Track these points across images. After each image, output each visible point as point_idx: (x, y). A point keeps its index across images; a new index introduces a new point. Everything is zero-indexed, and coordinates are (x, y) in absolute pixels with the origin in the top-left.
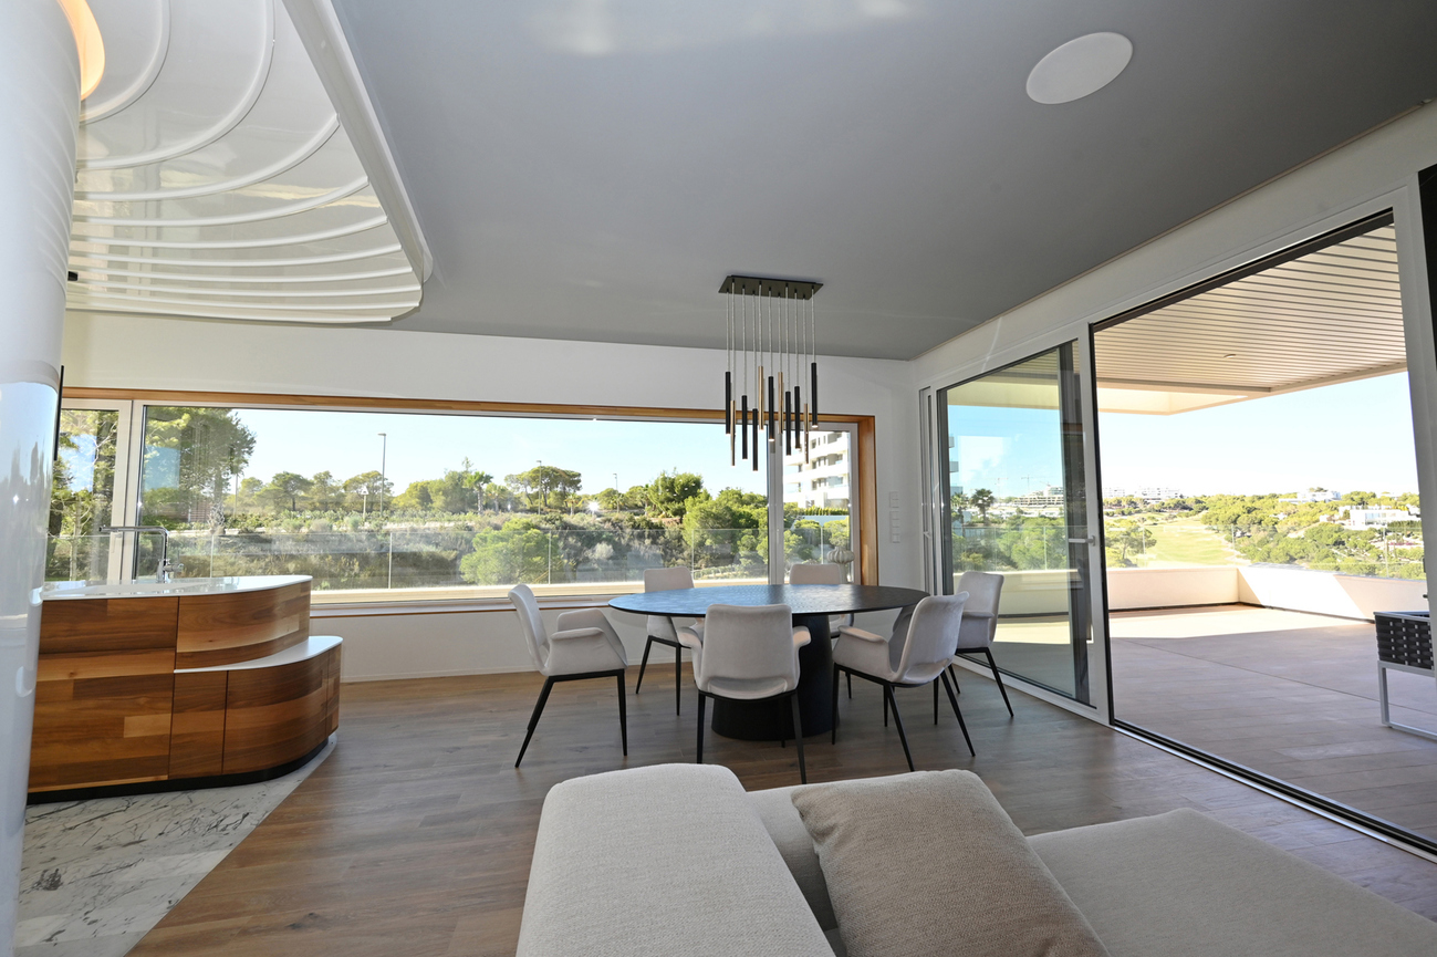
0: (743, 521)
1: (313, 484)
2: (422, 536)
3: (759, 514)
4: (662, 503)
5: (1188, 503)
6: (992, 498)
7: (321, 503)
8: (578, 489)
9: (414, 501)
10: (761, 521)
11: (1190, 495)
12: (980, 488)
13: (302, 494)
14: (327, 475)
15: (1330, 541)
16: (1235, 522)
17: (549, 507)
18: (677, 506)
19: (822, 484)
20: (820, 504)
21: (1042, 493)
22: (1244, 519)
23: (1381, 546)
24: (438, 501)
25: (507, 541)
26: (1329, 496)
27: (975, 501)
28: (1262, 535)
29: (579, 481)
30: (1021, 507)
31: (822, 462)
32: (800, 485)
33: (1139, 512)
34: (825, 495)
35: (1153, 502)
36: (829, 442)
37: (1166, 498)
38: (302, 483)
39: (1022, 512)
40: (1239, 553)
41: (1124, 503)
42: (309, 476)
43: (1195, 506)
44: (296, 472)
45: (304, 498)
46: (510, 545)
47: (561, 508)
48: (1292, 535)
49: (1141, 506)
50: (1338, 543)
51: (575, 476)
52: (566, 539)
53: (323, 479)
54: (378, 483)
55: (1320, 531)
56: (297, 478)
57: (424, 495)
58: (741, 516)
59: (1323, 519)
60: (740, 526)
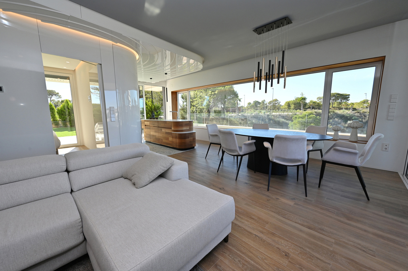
1: (261, 103)
2: (282, 116)
7: (263, 107)
8: (348, 100)
9: (286, 107)
13: (259, 106)
14: (264, 101)
17: (334, 108)
24: (292, 106)
25: (303, 118)
29: (349, 97)
38: (259, 103)
42: (260, 101)
44: (258, 101)
45: (259, 107)
46: (304, 120)
47: (338, 108)
51: (347, 95)
52: (334, 119)
53: (263, 102)
54: (276, 102)
56: (257, 102)
57: (289, 105)
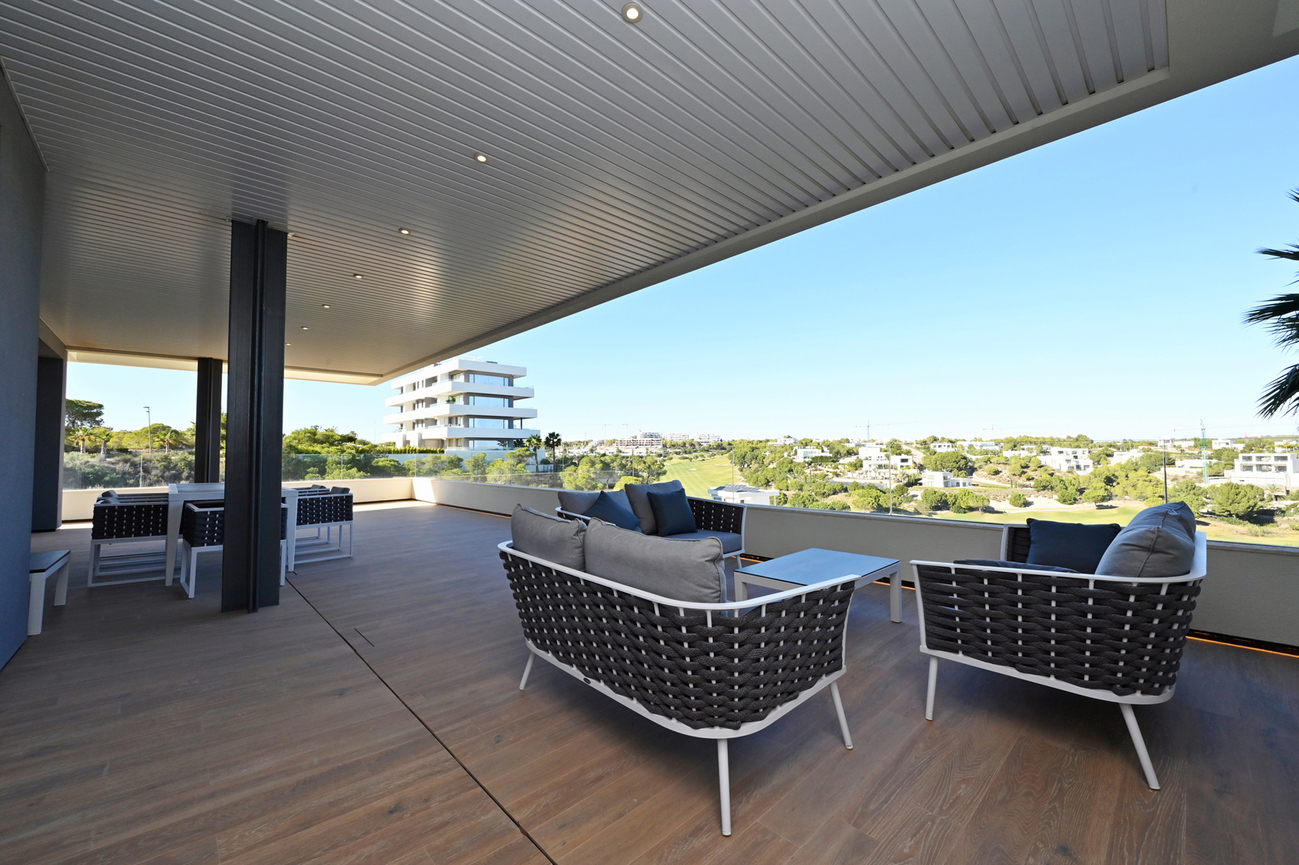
5: (725, 445)
11: (726, 438)
15: (787, 470)
16: (744, 458)
19: (420, 425)
20: (414, 444)
22: (749, 456)
23: (807, 471)
26: (792, 441)
27: (547, 441)
28: (756, 465)
30: (620, 448)
31: (420, 404)
32: (402, 425)
33: (695, 452)
34: (420, 435)
35: (705, 445)
36: (427, 386)
37: (712, 442)
39: (620, 452)
40: (743, 478)
41: (688, 445)
43: (728, 447)
48: (771, 466)
49: (697, 446)
50: (791, 471)
55: (783, 463)
59: (786, 455)
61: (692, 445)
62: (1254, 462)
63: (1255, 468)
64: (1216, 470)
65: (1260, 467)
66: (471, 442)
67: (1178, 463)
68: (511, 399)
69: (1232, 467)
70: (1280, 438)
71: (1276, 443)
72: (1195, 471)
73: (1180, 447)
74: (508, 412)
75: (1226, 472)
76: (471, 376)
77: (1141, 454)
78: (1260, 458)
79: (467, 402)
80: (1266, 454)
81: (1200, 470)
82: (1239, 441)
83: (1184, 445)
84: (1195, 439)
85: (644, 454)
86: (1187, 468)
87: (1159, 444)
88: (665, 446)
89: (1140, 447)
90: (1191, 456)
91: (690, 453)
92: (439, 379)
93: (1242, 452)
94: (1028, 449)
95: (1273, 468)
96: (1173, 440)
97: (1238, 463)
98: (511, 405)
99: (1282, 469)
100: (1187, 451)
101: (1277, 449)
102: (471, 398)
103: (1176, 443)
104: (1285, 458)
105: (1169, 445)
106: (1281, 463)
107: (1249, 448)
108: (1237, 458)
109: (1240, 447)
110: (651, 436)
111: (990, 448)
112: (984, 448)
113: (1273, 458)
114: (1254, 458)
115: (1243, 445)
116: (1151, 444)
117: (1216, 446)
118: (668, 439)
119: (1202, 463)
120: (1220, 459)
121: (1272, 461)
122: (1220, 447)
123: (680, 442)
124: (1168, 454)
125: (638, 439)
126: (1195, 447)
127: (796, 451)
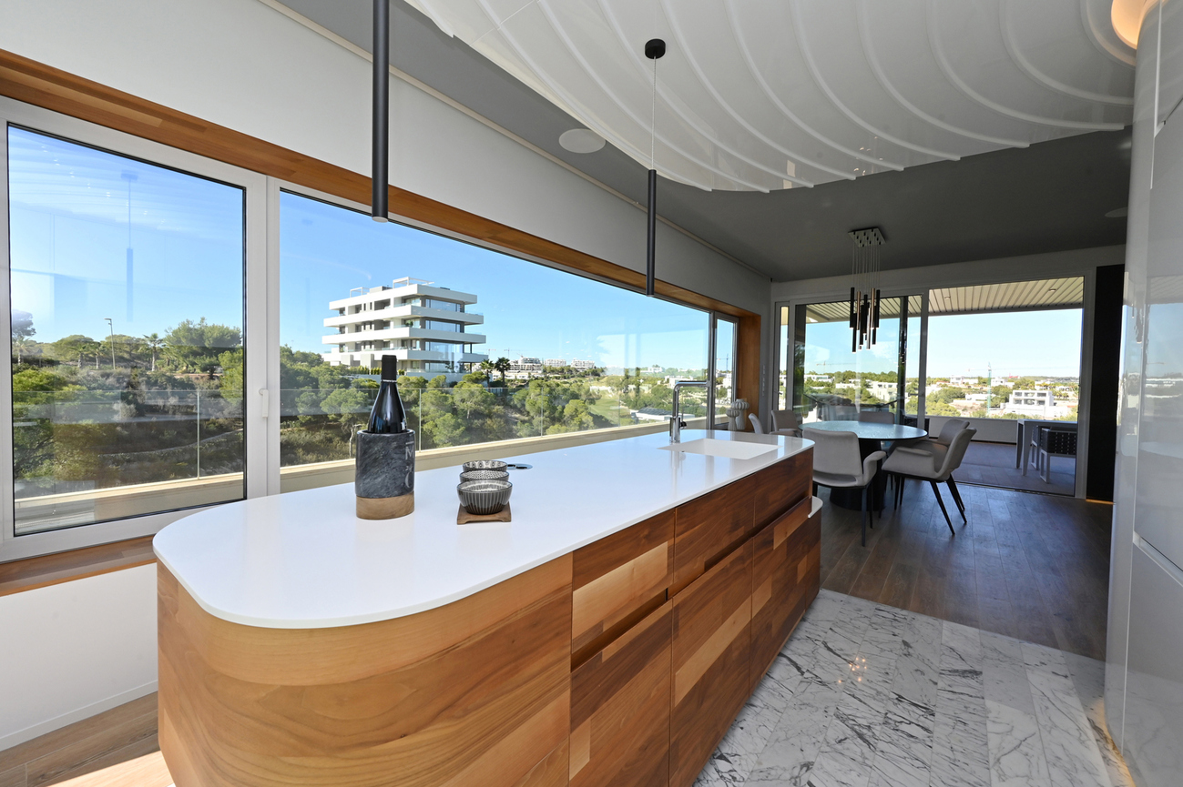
0: (301, 378)
3: (318, 372)
4: (186, 356)
5: (598, 371)
6: (509, 365)
10: (321, 378)
12: (501, 357)
16: (621, 384)
18: (207, 361)
19: (368, 347)
20: (366, 365)
21: (517, 362)
26: (661, 370)
27: (497, 366)
31: (368, 327)
32: (342, 346)
33: (573, 377)
34: (373, 356)
35: (581, 371)
36: (376, 309)
41: (565, 371)
49: (574, 372)
55: (658, 390)
58: (298, 373)
59: (659, 383)
60: (299, 385)
61: (570, 371)
62: (1023, 397)
63: (1023, 402)
64: (995, 402)
65: (1026, 401)
66: (427, 364)
67: (967, 396)
68: (462, 324)
69: (1007, 400)
70: (1038, 379)
71: (1036, 383)
72: (979, 403)
73: (967, 384)
74: (459, 337)
75: (1002, 404)
76: (427, 301)
77: (940, 389)
78: (1026, 394)
79: (423, 326)
80: (1030, 391)
81: (983, 402)
82: (1011, 379)
83: (971, 382)
84: (979, 378)
85: (526, 378)
86: (973, 401)
87: (951, 381)
88: (545, 371)
89: (938, 383)
90: (976, 391)
91: (568, 378)
92: (392, 302)
93: (1014, 389)
94: (854, 383)
95: (1036, 402)
96: (963, 378)
97: (1012, 397)
98: (462, 330)
99: (1042, 402)
100: (972, 387)
101: (1036, 387)
102: (427, 322)
103: (965, 381)
104: (1044, 395)
105: (960, 382)
106: (1041, 398)
107: (1017, 386)
108: (1011, 393)
109: (1011, 385)
110: (531, 361)
111: (825, 381)
112: (820, 380)
113: (1036, 395)
114: (1023, 394)
115: (1013, 384)
116: (945, 381)
117: (994, 384)
118: (547, 365)
119: (983, 397)
120: (997, 394)
121: (1035, 397)
122: (997, 384)
123: (558, 368)
124: (960, 389)
125: (520, 363)
126: (979, 384)
127: (668, 380)
